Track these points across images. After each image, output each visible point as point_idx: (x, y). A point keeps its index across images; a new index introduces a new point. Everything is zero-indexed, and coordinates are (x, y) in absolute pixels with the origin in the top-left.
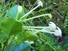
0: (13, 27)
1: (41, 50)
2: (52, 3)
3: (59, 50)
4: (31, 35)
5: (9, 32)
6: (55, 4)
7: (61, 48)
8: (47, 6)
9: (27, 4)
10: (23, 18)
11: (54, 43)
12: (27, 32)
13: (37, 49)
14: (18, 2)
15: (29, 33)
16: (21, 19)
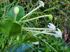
0: (11, 29)
1: (47, 51)
2: (60, 2)
3: (66, 51)
4: (32, 36)
5: (8, 33)
6: (63, 3)
7: (68, 49)
8: (54, 5)
9: (34, 3)
10: (23, 19)
11: (61, 43)
12: (28, 33)
13: (43, 50)
14: (24, 2)
15: (30, 34)
16: (21, 20)
